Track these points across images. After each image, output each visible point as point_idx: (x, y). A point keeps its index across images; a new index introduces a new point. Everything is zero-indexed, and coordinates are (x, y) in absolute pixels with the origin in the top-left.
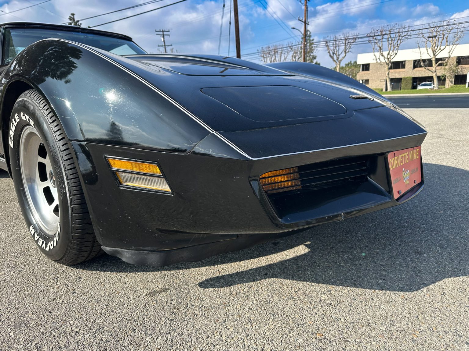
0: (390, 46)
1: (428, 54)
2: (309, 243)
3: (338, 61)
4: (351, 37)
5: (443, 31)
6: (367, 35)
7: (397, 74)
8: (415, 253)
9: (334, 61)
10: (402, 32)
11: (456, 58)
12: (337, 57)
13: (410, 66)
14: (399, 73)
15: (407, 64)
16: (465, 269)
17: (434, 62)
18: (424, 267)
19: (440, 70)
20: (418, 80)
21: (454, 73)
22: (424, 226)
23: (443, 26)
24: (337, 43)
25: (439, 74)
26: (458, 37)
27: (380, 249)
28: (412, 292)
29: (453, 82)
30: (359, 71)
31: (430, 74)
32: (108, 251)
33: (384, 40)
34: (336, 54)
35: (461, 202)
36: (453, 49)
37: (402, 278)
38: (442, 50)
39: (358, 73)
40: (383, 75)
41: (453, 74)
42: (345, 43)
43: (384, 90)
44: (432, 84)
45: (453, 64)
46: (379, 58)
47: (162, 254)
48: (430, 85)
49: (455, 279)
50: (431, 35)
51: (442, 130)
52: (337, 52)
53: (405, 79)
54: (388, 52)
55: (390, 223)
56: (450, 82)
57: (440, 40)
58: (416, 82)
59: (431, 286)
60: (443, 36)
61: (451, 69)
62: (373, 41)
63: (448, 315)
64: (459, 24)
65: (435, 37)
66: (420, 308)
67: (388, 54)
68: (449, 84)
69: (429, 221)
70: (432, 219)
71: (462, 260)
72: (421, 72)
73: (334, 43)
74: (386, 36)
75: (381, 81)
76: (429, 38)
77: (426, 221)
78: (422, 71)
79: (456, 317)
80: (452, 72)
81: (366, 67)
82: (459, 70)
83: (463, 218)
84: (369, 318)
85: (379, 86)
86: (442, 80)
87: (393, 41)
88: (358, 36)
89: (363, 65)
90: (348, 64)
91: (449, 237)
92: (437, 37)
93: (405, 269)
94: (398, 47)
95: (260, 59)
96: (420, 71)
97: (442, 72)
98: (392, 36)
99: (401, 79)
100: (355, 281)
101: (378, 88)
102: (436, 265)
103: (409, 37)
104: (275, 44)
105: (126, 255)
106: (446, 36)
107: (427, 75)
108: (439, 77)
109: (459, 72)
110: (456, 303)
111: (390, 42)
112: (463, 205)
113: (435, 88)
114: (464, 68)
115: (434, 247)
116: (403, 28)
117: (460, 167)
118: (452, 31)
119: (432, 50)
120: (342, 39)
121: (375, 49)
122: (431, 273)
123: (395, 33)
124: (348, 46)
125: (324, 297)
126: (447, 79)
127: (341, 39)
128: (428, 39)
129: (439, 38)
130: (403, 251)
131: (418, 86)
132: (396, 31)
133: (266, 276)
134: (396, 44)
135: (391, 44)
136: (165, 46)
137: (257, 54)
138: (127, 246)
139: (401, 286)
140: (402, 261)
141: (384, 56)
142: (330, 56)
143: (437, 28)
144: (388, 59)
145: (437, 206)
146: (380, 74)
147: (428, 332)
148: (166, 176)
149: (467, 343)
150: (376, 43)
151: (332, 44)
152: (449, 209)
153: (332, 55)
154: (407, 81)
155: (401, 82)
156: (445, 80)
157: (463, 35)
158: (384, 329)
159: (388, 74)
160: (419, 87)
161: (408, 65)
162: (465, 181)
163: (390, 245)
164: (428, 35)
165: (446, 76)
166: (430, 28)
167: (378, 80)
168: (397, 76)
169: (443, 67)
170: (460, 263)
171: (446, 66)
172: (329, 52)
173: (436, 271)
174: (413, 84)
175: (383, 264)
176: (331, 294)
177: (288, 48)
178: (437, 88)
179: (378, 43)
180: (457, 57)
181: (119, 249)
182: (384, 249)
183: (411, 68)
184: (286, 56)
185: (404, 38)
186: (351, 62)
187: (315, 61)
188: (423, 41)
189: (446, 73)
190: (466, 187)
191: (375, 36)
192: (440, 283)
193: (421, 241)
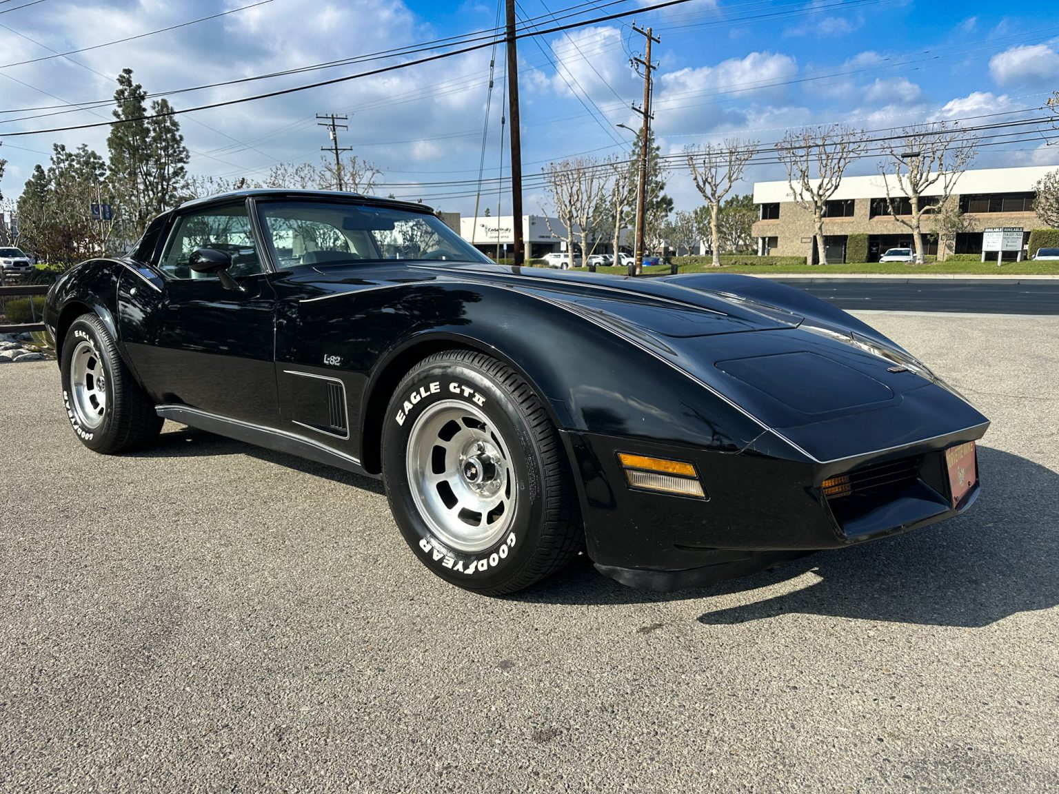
0: (823, 170)
1: (902, 189)
2: (816, 569)
3: (715, 198)
4: (743, 149)
5: (933, 144)
6: (777, 145)
7: (837, 226)
8: (969, 581)
9: (706, 197)
10: (849, 143)
11: (959, 198)
12: (712, 190)
13: (863, 212)
14: (841, 224)
15: (858, 207)
16: (1040, 602)
17: (914, 207)
18: (986, 598)
19: (926, 223)
20: (880, 241)
21: (954, 229)
22: (971, 545)
23: (932, 134)
24: (714, 160)
25: (924, 231)
26: (963, 156)
27: (919, 576)
28: (980, 627)
29: (954, 248)
30: (757, 217)
31: (906, 231)
32: (603, 570)
33: (810, 158)
34: (709, 183)
35: (1016, 510)
36: (953, 181)
37: (961, 612)
38: (930, 183)
39: (754, 222)
40: (807, 227)
41: (953, 231)
42: (730, 162)
43: (810, 261)
44: (911, 253)
45: (952, 211)
46: (801, 195)
47: (670, 575)
48: (908, 254)
49: (1029, 613)
50: (908, 151)
51: (954, 370)
52: (712, 178)
53: (854, 237)
54: (819, 181)
55: (920, 541)
56: (946, 248)
57: (928, 161)
58: (877, 245)
59: (1001, 621)
60: (934, 154)
61: (948, 219)
62: (788, 160)
63: (1029, 650)
64: (965, 131)
65: (917, 155)
66: (993, 644)
67: (820, 187)
68: (944, 251)
69: (976, 538)
70: (979, 536)
71: (1034, 590)
72: (887, 225)
73: (707, 160)
74: (815, 150)
75: (804, 240)
76: (904, 156)
77: (971, 538)
78: (888, 222)
79: (1039, 652)
80: (951, 227)
81: (772, 211)
82: (966, 224)
83: (1025, 535)
84: (936, 654)
85: (798, 251)
86: (930, 243)
87: (830, 161)
88: (758, 148)
89: (765, 206)
90: (732, 202)
91: (1011, 561)
92: (921, 155)
93: (961, 601)
94: (840, 173)
95: (548, 189)
96: (885, 222)
97: (930, 227)
98: (829, 149)
99: (846, 237)
100: (902, 615)
101: (796, 255)
102: (1001, 597)
103: (863, 154)
104: (579, 158)
105: (626, 576)
106: (938, 154)
107: (898, 232)
108: (924, 237)
109: (966, 228)
110: (1035, 639)
111: (824, 162)
112: (1020, 515)
113: (917, 262)
114: (975, 220)
115: (992, 575)
116: (852, 134)
117: (1003, 449)
118: (952, 145)
119: (911, 183)
120: (724, 151)
121: (792, 174)
122: (997, 606)
123: (835, 144)
124: (736, 167)
125: (871, 633)
126: (940, 242)
127: (722, 153)
128: (901, 159)
129: (924, 158)
130: (952, 579)
131: (882, 255)
132: (838, 140)
133: (782, 611)
134: (837, 166)
135: (826, 165)
136: (336, 149)
137: (542, 176)
138: (628, 565)
139: (964, 621)
140: (955, 592)
141: (812, 191)
142: (698, 186)
143: (922, 137)
144: (820, 196)
145: (982, 516)
146: (800, 225)
147: (1010, 667)
148: (701, 478)
149: (1056, 676)
150: (796, 162)
151: (702, 161)
152: (1001, 520)
153: (701, 184)
154: (857, 242)
155: (846, 245)
156: (936, 243)
157: (974, 154)
158: (959, 665)
159: (820, 228)
160: (885, 258)
161: (859, 209)
162: (1016, 474)
163: (932, 572)
164: (901, 151)
165: (938, 234)
166: (906, 137)
167: (798, 239)
168: (838, 232)
169: (932, 216)
170: (1031, 594)
171: (938, 213)
172: (695, 179)
173: (1002, 604)
174: (870, 250)
175: (929, 595)
176: (877, 630)
177: (608, 167)
178: (921, 262)
179: (799, 163)
180: (961, 195)
181: (618, 568)
182: (925, 576)
183: (866, 215)
184: (602, 182)
185: (852, 155)
186: (737, 197)
187: (661, 194)
188: (893, 161)
189: (938, 228)
190: (1019, 484)
191: (792, 148)
192: (1011, 617)
193: (973, 566)
